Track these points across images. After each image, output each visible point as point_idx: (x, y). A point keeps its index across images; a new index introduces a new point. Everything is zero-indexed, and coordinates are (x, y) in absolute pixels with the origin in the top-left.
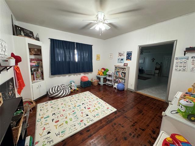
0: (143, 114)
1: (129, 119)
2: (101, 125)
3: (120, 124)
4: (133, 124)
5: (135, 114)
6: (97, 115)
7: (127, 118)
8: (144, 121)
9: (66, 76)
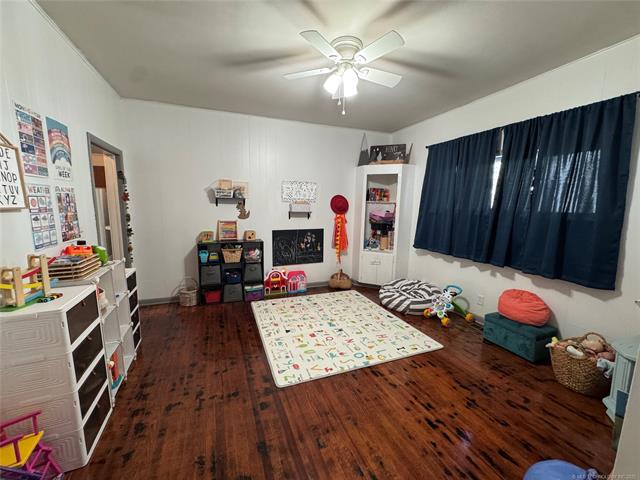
0: (201, 462)
1: (222, 398)
3: (226, 371)
4: (202, 397)
5: (227, 434)
7: (229, 396)
8: (179, 435)
9: (452, 262)
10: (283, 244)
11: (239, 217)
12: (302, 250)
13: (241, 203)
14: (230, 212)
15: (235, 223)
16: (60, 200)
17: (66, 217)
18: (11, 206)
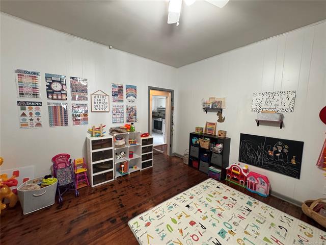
2: (164, 195)
6: (172, 207)
10: (249, 146)
11: (218, 121)
12: (269, 156)
13: (220, 112)
14: (213, 117)
15: (214, 124)
16: (127, 109)
17: (130, 115)
18: (103, 111)
